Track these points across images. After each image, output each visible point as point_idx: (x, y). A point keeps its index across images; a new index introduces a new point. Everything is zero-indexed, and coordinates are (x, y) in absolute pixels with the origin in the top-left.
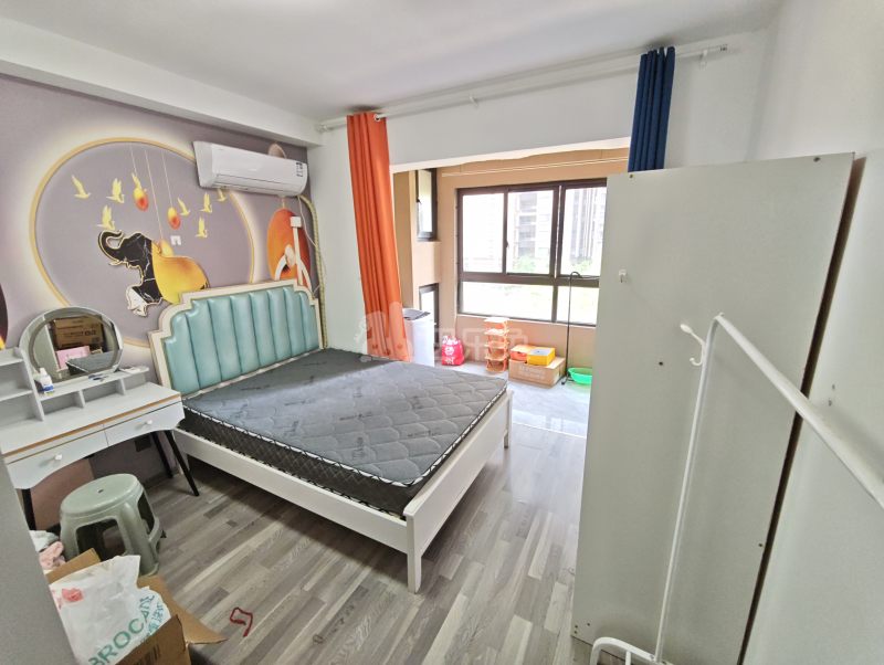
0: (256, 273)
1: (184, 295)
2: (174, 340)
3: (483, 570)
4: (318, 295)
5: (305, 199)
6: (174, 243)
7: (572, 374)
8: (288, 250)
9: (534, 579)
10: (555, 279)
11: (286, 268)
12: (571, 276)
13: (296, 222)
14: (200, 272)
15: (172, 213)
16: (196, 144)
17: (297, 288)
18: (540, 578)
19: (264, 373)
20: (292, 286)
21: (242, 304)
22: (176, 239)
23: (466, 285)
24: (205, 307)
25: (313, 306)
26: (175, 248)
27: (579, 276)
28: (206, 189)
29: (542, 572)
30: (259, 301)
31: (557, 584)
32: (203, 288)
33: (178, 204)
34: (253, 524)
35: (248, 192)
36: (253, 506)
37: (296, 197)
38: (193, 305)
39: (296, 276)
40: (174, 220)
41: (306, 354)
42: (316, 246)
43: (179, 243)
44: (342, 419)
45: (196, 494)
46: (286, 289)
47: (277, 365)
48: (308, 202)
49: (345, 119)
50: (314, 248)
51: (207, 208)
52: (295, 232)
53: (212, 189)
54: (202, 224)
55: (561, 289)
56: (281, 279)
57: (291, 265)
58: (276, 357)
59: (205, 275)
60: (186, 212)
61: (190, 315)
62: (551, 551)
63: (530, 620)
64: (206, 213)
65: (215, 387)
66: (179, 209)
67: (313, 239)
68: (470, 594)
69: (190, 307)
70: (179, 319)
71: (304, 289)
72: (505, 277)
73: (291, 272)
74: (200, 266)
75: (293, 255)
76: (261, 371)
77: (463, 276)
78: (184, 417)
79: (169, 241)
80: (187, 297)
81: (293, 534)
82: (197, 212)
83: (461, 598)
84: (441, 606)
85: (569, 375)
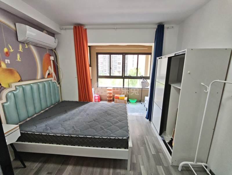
0: (39, 76)
1: (12, 84)
2: (8, 103)
3: (142, 157)
4: (59, 83)
5: (55, 51)
6: (6, 62)
7: (130, 100)
8: (49, 68)
9: (155, 154)
10: (123, 77)
11: (49, 74)
12: (129, 76)
13: (52, 58)
14: (18, 75)
15: (6, 50)
16: (17, 24)
17: (53, 81)
18: (155, 153)
19: (43, 112)
20: (51, 80)
21: (35, 87)
22: (8, 61)
23: (99, 79)
24: (21, 89)
25: (58, 87)
26: (7, 65)
27: (131, 76)
28: (20, 42)
29: (155, 152)
30: (41, 86)
31: (160, 153)
32: (19, 81)
33: (9, 47)
34: (59, 170)
35: (37, 46)
36: (55, 163)
37: (52, 50)
38: (16, 88)
39: (52, 77)
40: (7, 53)
41: (56, 104)
42: (58, 66)
43: (9, 63)
44: (89, 122)
45: (25, 167)
46: (50, 81)
47: (47, 109)
48: (55, 52)
49: (73, 27)
50: (57, 66)
51: (21, 49)
52: (52, 62)
53: (22, 43)
54: (18, 55)
55: (125, 80)
56: (48, 78)
57: (51, 73)
58: (47, 105)
59: (20, 76)
60: (12, 50)
61: (15, 92)
62: (153, 145)
63: (161, 165)
64: (20, 52)
65: (26, 121)
66: (9, 49)
67: (57, 63)
68: (143, 165)
69: (15, 89)
70: (10, 94)
71: (55, 81)
72: (110, 77)
73: (50, 76)
74: (18, 73)
75: (51, 69)
76: (42, 112)
77: (98, 77)
78: (20, 135)
79: (4, 62)
80: (13, 85)
81: (78, 168)
82: (16, 51)
83: (142, 167)
84: (139, 171)
85: (129, 101)
